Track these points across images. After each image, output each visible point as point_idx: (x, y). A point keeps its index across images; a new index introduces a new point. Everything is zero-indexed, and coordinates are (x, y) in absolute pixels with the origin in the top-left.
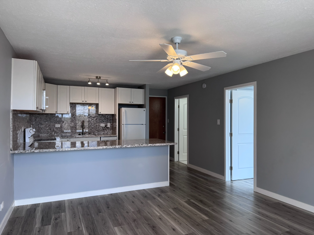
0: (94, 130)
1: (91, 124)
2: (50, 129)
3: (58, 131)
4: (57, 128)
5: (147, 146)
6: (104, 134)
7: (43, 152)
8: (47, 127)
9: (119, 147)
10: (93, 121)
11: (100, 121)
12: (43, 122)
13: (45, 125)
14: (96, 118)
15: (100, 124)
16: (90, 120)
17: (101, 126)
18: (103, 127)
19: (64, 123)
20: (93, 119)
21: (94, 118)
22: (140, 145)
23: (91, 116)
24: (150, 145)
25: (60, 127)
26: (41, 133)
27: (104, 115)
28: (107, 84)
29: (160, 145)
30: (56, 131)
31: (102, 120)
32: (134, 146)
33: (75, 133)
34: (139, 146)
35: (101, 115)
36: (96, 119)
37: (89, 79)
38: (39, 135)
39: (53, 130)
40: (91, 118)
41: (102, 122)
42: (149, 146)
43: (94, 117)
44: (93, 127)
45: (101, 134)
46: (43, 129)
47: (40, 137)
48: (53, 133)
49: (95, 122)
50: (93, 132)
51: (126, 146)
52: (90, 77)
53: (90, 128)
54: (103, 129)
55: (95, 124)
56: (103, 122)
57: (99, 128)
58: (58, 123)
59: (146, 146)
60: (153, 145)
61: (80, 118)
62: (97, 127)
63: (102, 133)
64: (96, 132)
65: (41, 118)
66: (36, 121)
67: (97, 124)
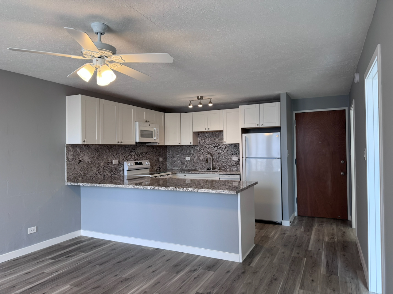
0: (226, 165)
1: (221, 157)
2: (182, 163)
3: (188, 165)
4: (187, 161)
5: (186, 191)
6: (237, 170)
7: (86, 186)
8: (178, 160)
9: (151, 188)
10: (223, 153)
11: (232, 152)
12: (175, 155)
13: (177, 158)
14: (226, 149)
15: (231, 158)
16: (221, 151)
17: (233, 159)
18: (236, 161)
19: (194, 156)
20: (224, 151)
21: (224, 149)
22: (177, 189)
23: (221, 147)
24: (190, 189)
25: (190, 160)
26: (174, 166)
27: (236, 145)
28: (210, 105)
29: (206, 192)
30: (186, 165)
31: (235, 152)
32: (168, 189)
33: (205, 168)
34: (175, 189)
35: (232, 145)
36: (228, 151)
37: (190, 101)
38: (172, 168)
39: (184, 164)
40: (221, 149)
41: (234, 155)
42: (188, 191)
43: (224, 147)
44: (223, 161)
45: (233, 170)
46: (175, 162)
47: (173, 170)
48: (184, 166)
49: (226, 154)
50: (224, 167)
51: (159, 188)
52: (190, 99)
53: (221, 162)
54: (236, 164)
55: (226, 157)
56: (236, 154)
57: (231, 163)
58: (188, 156)
59: (184, 190)
60: (195, 190)
61: (209, 149)
62: (229, 161)
63: (235, 168)
64: (228, 167)
65: (174, 150)
66: (170, 153)
67: (229, 158)
